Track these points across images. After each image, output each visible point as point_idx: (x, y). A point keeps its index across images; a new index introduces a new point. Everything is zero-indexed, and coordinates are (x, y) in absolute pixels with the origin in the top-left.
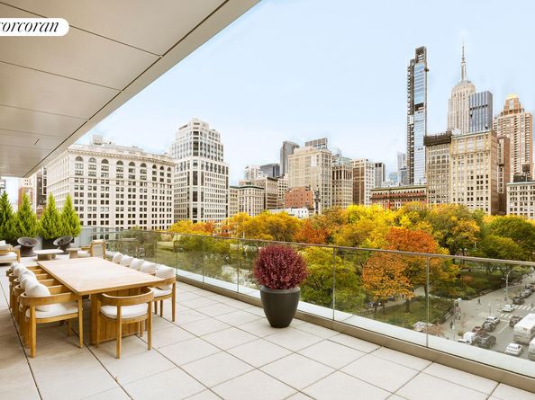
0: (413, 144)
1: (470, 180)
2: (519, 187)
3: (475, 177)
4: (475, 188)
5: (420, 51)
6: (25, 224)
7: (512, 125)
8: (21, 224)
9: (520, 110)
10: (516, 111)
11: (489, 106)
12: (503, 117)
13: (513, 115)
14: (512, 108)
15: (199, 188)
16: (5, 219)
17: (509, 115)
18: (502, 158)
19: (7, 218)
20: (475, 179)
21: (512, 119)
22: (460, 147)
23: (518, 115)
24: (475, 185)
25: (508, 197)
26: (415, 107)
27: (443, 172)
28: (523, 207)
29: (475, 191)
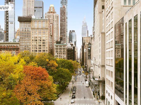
0: (8, 19)
1: (40, 41)
2: (59, 46)
3: (42, 40)
4: (42, 46)
7: (52, 18)
9: (55, 12)
10: (53, 13)
11: (42, 8)
12: (49, 14)
13: (52, 14)
14: (52, 11)
17: (51, 14)
18: (51, 33)
20: (42, 42)
21: (52, 16)
22: (36, 25)
23: (54, 15)
24: (42, 44)
25: (55, 50)
27: (28, 36)
28: (60, 55)
29: (42, 47)
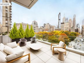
5: (60, 13)
6: (22, 33)
8: (20, 33)
9: (71, 20)
11: (67, 20)
12: (69, 21)
15: (35, 29)
16: (15, 32)
18: (70, 25)
19: (16, 32)
25: (71, 30)
26: (59, 20)
29: (67, 29)
